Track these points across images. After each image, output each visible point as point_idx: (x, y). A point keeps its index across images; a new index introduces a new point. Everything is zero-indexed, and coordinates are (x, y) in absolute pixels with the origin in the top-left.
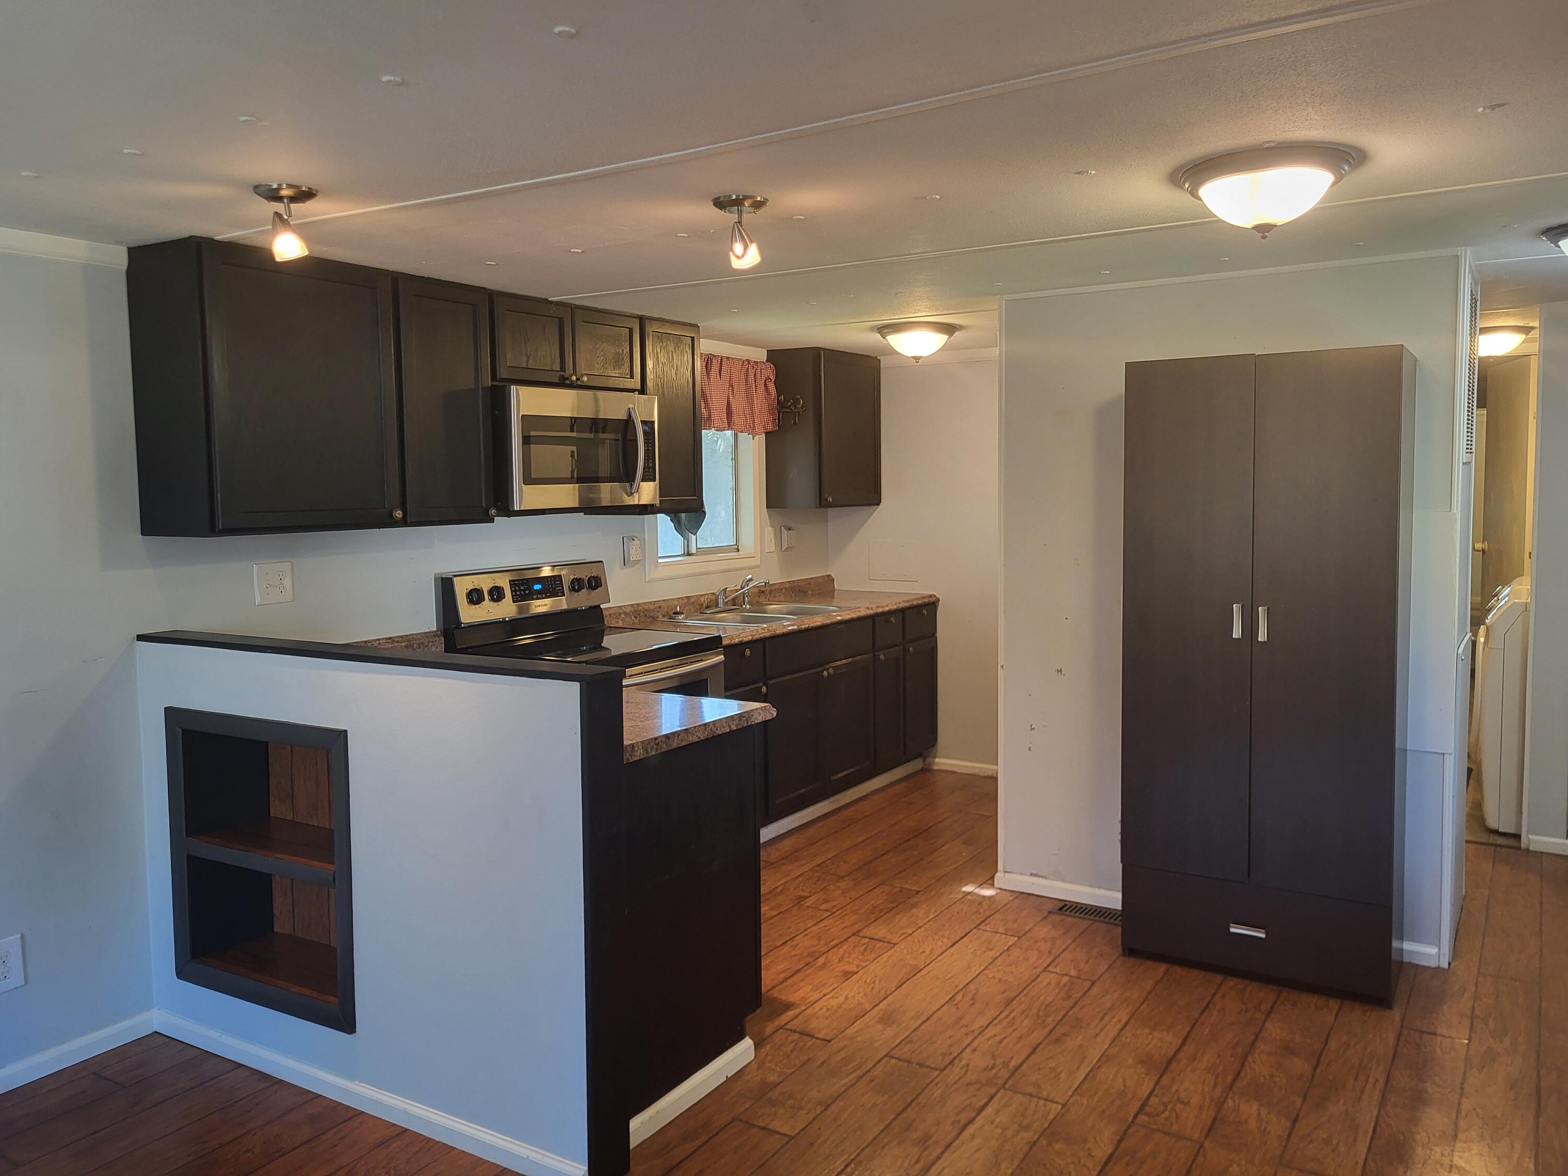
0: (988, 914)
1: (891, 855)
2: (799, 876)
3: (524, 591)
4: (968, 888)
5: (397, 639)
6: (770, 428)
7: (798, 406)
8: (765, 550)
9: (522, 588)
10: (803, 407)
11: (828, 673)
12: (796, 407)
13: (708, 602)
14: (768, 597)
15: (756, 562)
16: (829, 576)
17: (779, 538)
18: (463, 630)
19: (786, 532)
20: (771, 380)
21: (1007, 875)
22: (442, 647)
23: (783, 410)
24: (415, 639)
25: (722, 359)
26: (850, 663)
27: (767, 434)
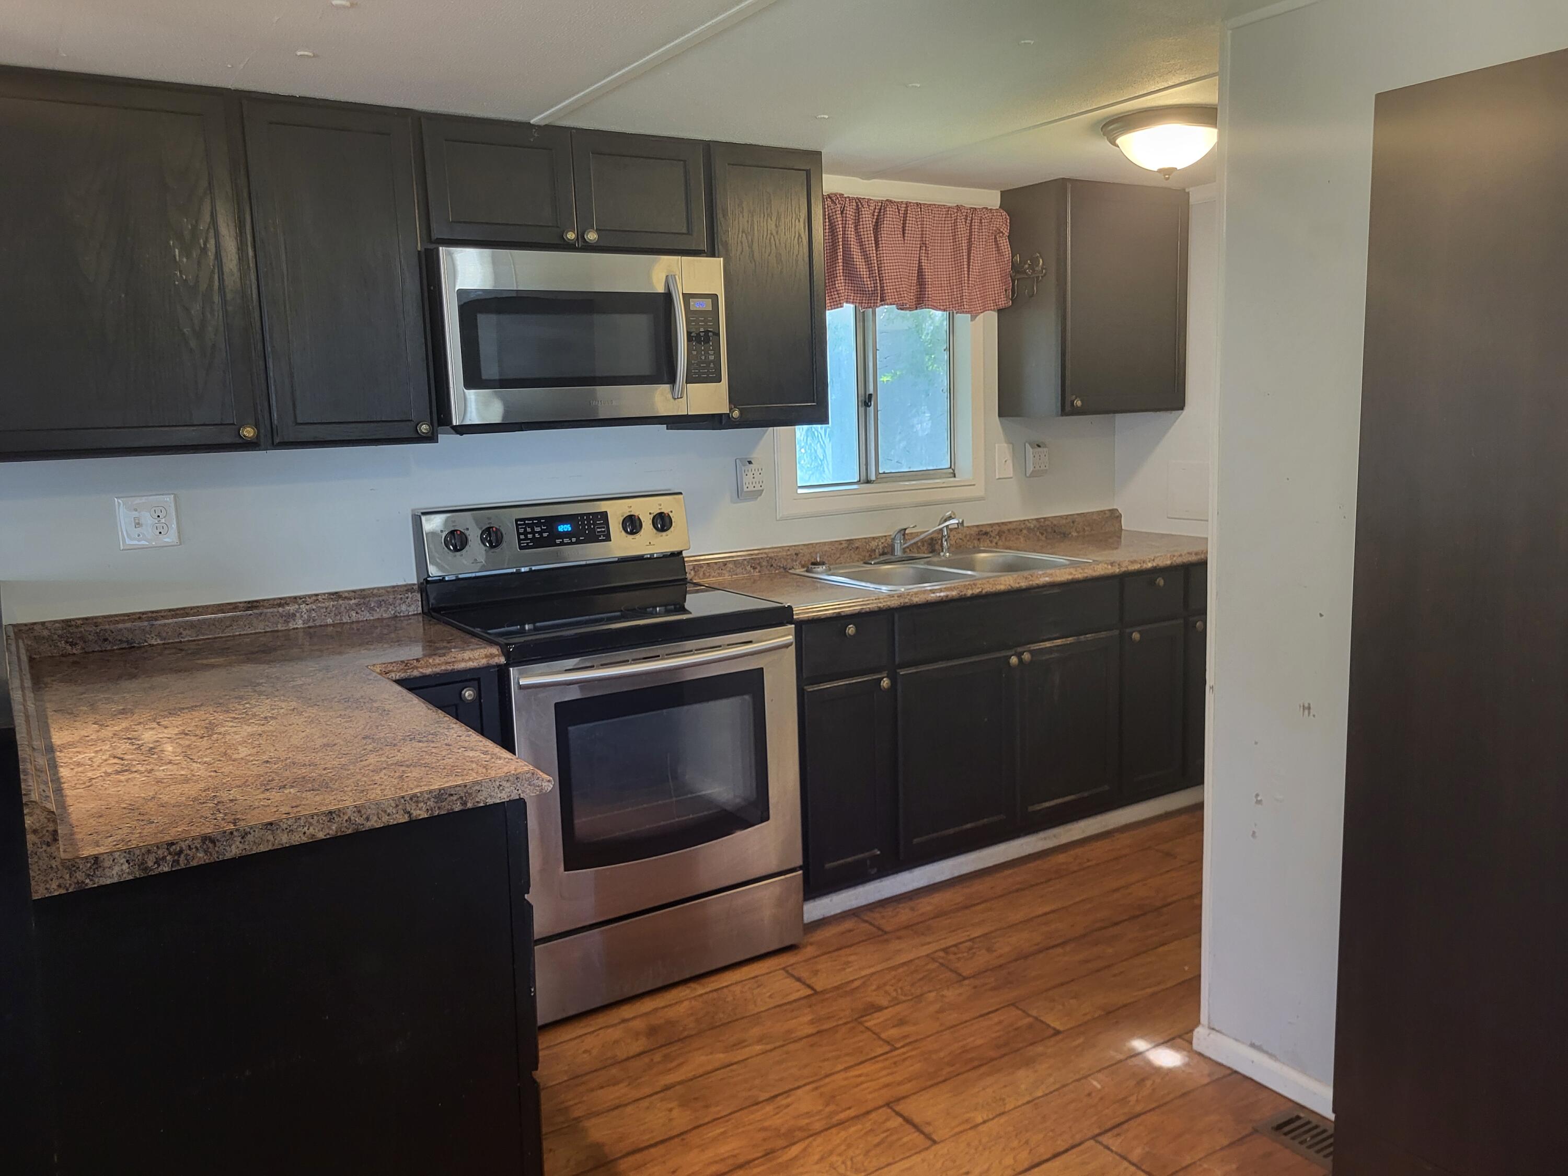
0: (1138, 1109)
1: (1068, 948)
2: (904, 964)
3: (540, 533)
4: (1139, 1045)
5: (347, 595)
6: (1004, 302)
7: (1037, 269)
8: (995, 476)
9: (537, 529)
10: (1043, 269)
11: (1020, 660)
12: (1034, 271)
13: (883, 548)
14: (995, 540)
15: (979, 491)
16: (1113, 511)
17: (1019, 458)
18: (446, 583)
19: (1031, 450)
20: (1003, 234)
21: (1214, 1035)
22: (417, 606)
23: (1018, 276)
24: (374, 595)
25: (907, 207)
26: (1070, 644)
27: (1000, 311)
